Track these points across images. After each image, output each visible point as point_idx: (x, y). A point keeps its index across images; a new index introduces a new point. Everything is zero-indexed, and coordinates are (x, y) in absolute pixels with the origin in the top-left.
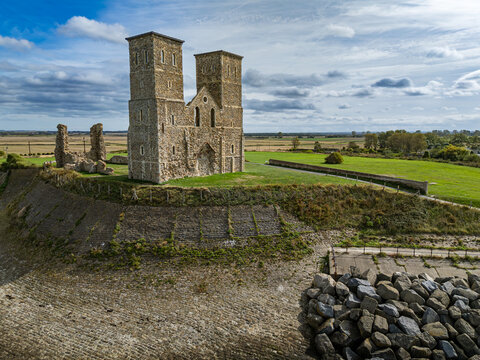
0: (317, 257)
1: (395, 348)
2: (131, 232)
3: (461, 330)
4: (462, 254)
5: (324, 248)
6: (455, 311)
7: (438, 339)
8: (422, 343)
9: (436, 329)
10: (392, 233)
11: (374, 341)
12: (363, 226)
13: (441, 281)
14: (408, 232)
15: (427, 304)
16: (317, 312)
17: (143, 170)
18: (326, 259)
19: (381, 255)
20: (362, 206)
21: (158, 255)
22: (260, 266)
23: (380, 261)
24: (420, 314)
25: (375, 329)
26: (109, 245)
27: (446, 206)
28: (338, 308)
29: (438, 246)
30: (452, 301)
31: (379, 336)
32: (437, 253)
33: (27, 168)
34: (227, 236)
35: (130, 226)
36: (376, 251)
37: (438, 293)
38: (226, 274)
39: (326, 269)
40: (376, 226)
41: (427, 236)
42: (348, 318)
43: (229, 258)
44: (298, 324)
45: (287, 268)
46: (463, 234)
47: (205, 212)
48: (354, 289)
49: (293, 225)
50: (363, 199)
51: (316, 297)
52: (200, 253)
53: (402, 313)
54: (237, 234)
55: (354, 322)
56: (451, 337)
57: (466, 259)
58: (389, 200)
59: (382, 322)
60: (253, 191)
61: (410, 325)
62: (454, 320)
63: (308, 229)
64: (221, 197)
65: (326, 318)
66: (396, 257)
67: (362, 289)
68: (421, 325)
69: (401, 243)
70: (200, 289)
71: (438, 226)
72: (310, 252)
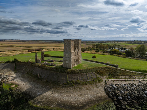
0: (104, 82)
1: (122, 95)
2: (70, 79)
3: (130, 92)
4: (127, 79)
5: (104, 80)
6: (128, 89)
7: (127, 93)
8: (125, 94)
9: (126, 92)
10: (115, 76)
11: (118, 94)
12: (109, 75)
13: (125, 84)
14: (117, 76)
15: (124, 88)
16: (108, 91)
17: (67, 66)
18: (105, 82)
19: (114, 80)
20: (108, 71)
21: (77, 83)
22: (95, 84)
23: (114, 81)
24: (124, 90)
25: (118, 93)
26: (67, 82)
27: (122, 70)
28: (111, 90)
29: (122, 78)
30: (127, 88)
31: (119, 94)
32: (123, 80)
33: (22, 62)
34: (88, 79)
35: (70, 78)
36: (113, 80)
37: (125, 86)
38: (90, 86)
39: (106, 84)
40: (112, 75)
41: (120, 76)
42: (113, 91)
43: (90, 83)
44: (105, 93)
45: (100, 84)
46: (126, 76)
47: (83, 74)
48: (113, 87)
49: (98, 76)
50: (108, 70)
51: (107, 89)
52: (84, 82)
53: (121, 90)
54: (89, 78)
55: (115, 92)
56: (128, 93)
57: (127, 80)
58: (113, 69)
59: (119, 92)
60: (89, 69)
61: (123, 91)
62: (128, 90)
63: (101, 76)
64: (84, 71)
65: (110, 92)
66: (117, 81)
67: (114, 87)
68: (124, 91)
69: (116, 78)
70: (87, 89)
71: (122, 74)
72: (102, 81)
